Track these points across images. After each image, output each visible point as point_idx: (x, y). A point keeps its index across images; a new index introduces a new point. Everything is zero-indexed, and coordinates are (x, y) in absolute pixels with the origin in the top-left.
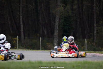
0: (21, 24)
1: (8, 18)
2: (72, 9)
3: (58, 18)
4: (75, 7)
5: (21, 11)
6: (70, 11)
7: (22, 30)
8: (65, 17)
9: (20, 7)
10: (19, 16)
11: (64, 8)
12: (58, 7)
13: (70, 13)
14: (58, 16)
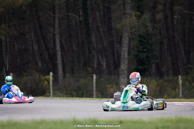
0: (57, 51)
1: (33, 39)
2: (153, 21)
3: (128, 38)
4: (159, 16)
5: (57, 25)
6: (149, 25)
7: (59, 62)
8: (140, 36)
9: (54, 18)
10: (54, 35)
11: (138, 19)
12: (126, 18)
13: (150, 29)
14: (126, 35)
